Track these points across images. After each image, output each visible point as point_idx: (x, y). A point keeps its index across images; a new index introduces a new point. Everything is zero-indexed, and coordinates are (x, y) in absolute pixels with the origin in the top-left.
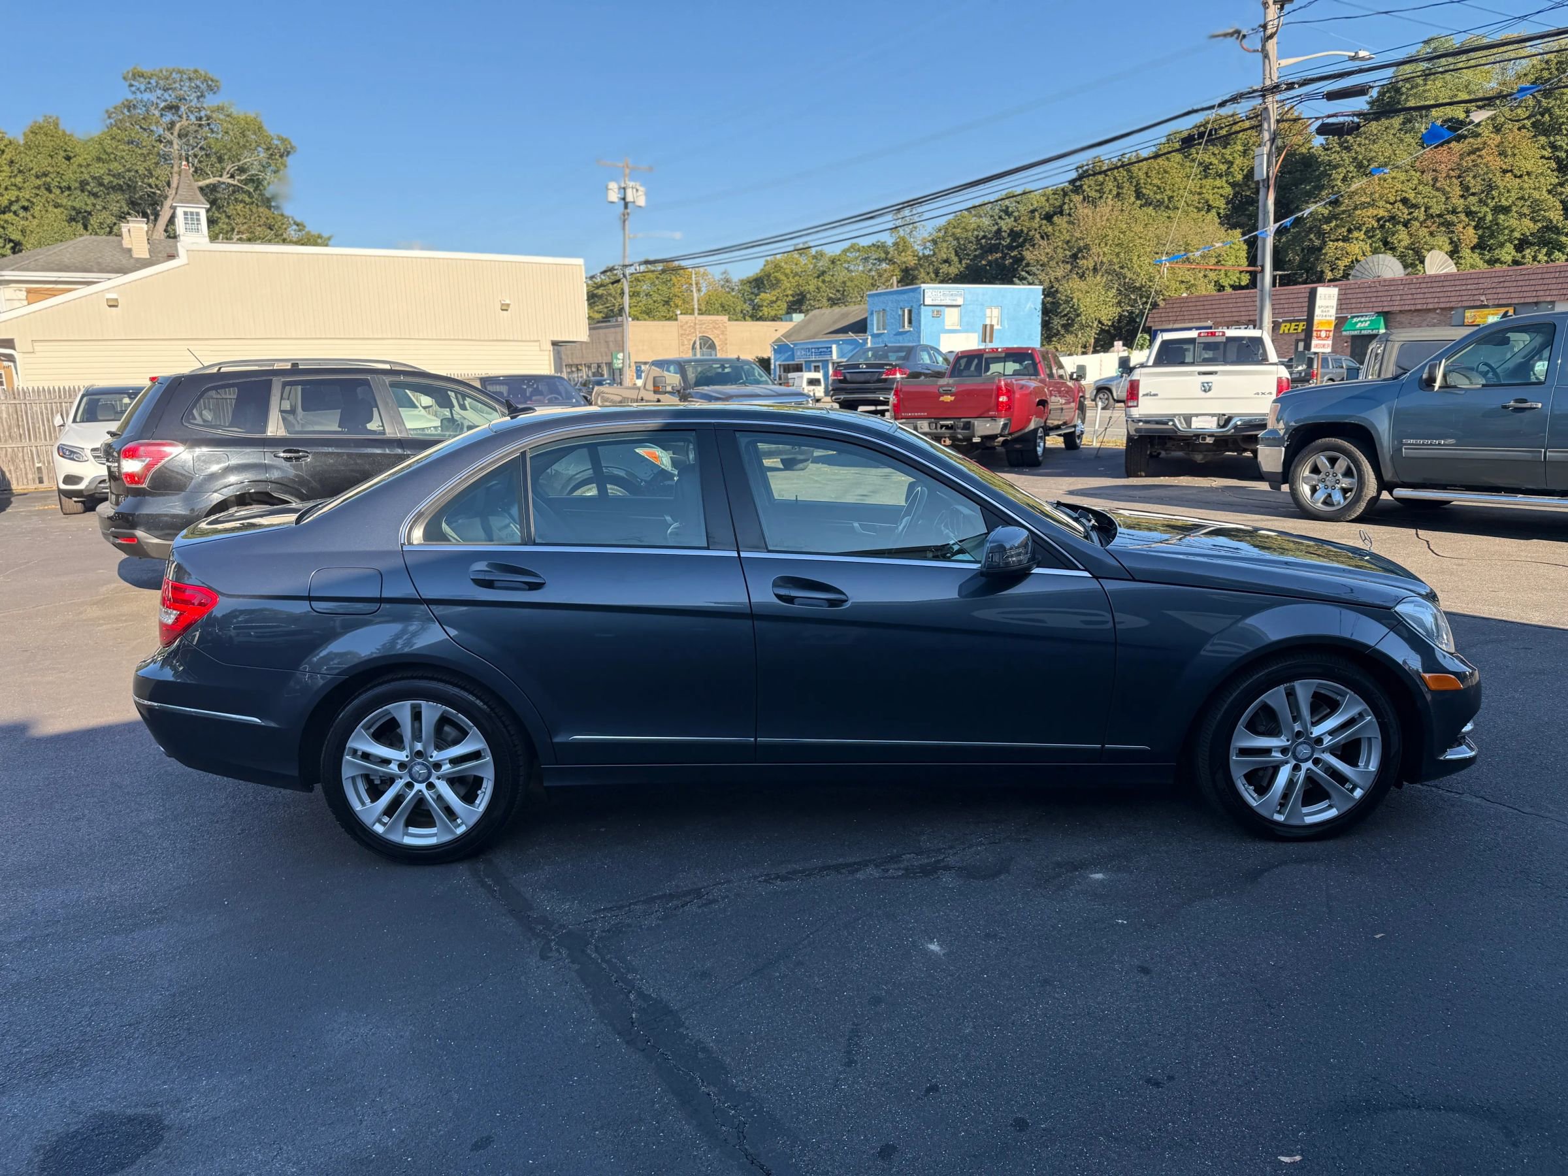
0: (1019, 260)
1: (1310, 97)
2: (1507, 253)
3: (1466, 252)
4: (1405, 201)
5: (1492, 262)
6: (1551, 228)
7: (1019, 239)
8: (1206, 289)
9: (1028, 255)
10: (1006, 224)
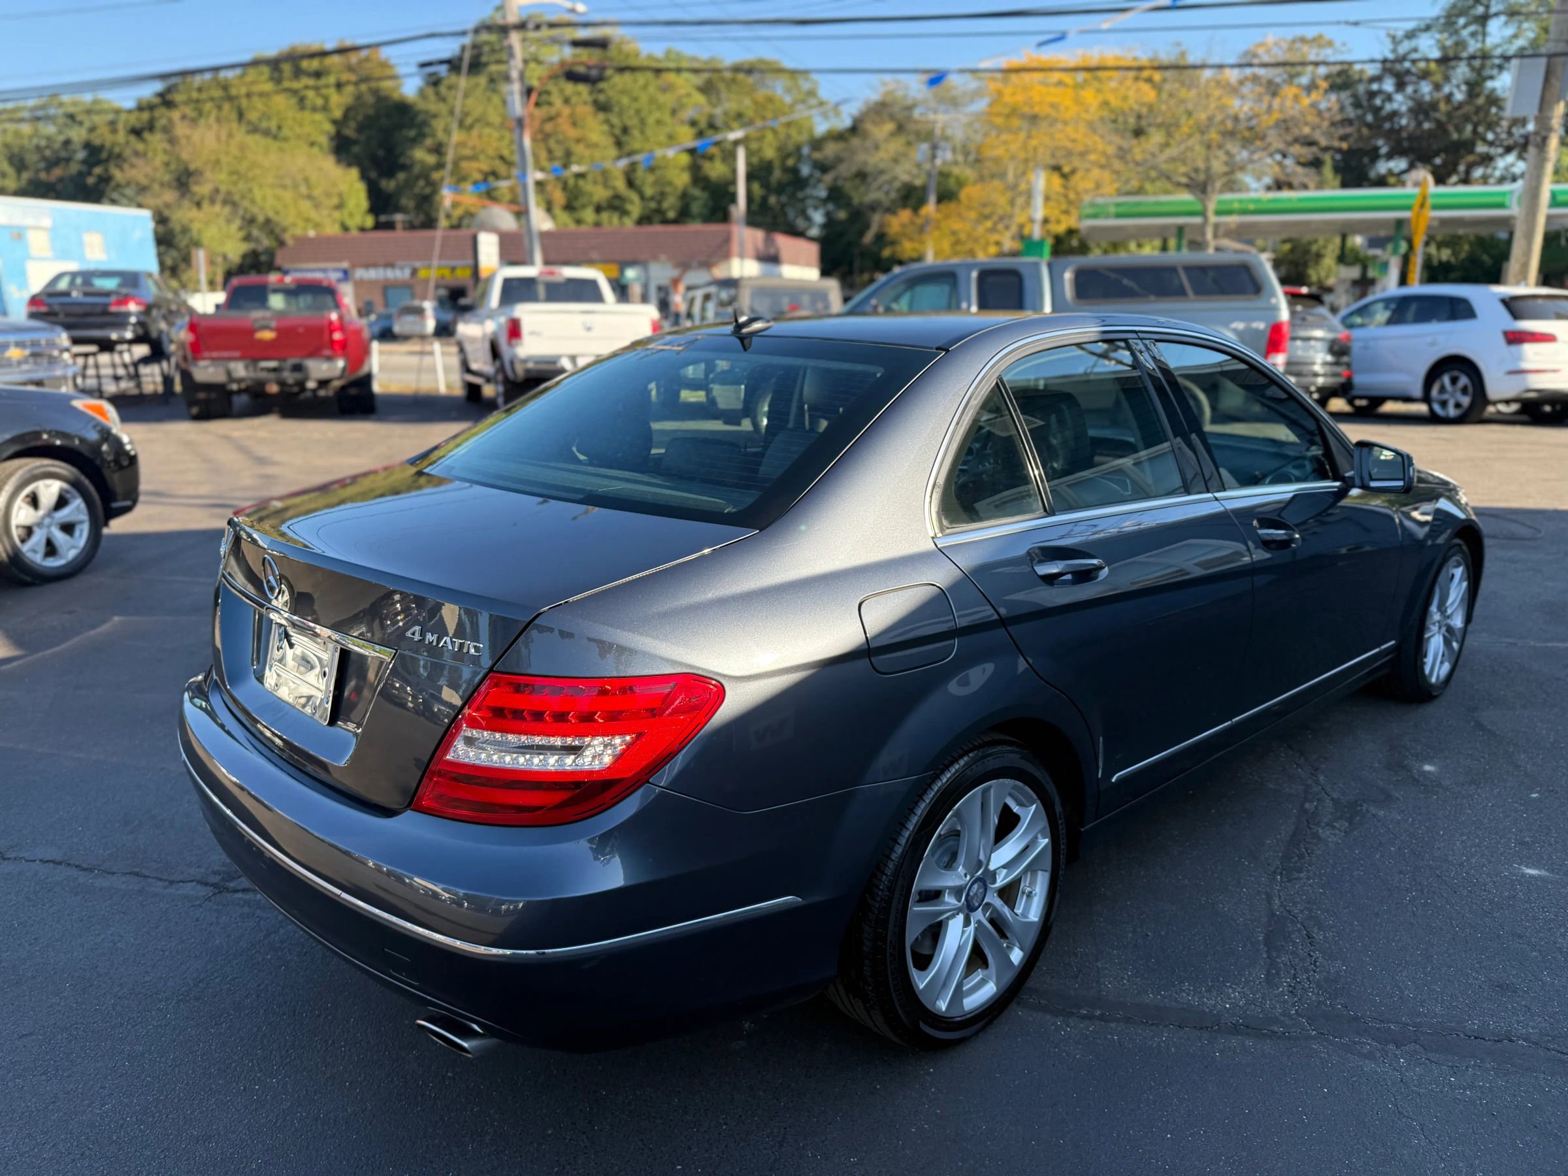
0: (106, 179)
1: (555, 41)
2: (589, 215)
3: (558, 211)
4: (502, 158)
5: (579, 222)
6: (617, 197)
7: (95, 154)
8: (333, 230)
9: (118, 175)
10: (77, 135)
